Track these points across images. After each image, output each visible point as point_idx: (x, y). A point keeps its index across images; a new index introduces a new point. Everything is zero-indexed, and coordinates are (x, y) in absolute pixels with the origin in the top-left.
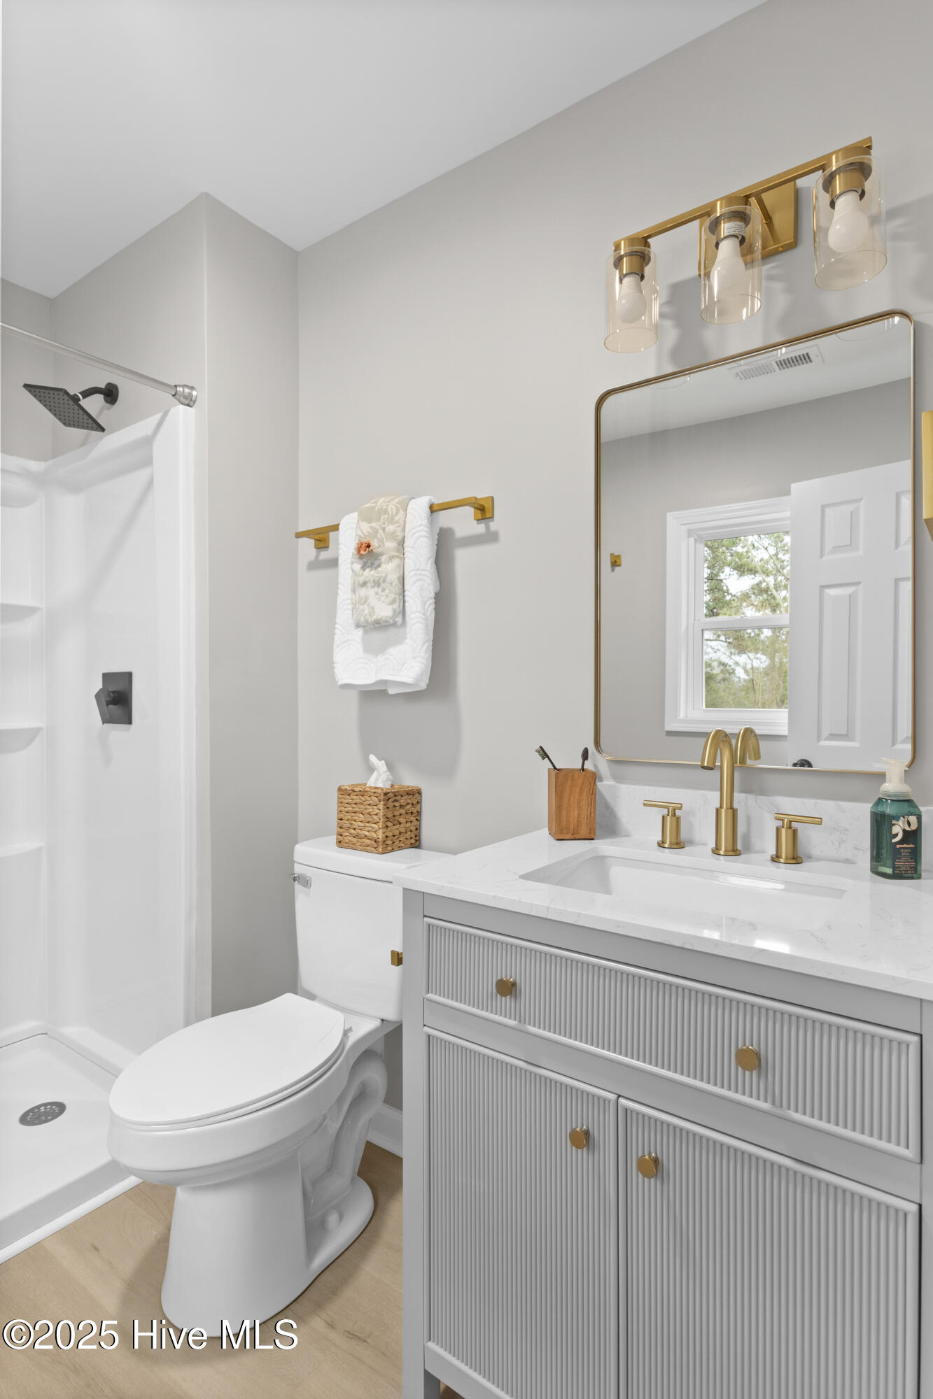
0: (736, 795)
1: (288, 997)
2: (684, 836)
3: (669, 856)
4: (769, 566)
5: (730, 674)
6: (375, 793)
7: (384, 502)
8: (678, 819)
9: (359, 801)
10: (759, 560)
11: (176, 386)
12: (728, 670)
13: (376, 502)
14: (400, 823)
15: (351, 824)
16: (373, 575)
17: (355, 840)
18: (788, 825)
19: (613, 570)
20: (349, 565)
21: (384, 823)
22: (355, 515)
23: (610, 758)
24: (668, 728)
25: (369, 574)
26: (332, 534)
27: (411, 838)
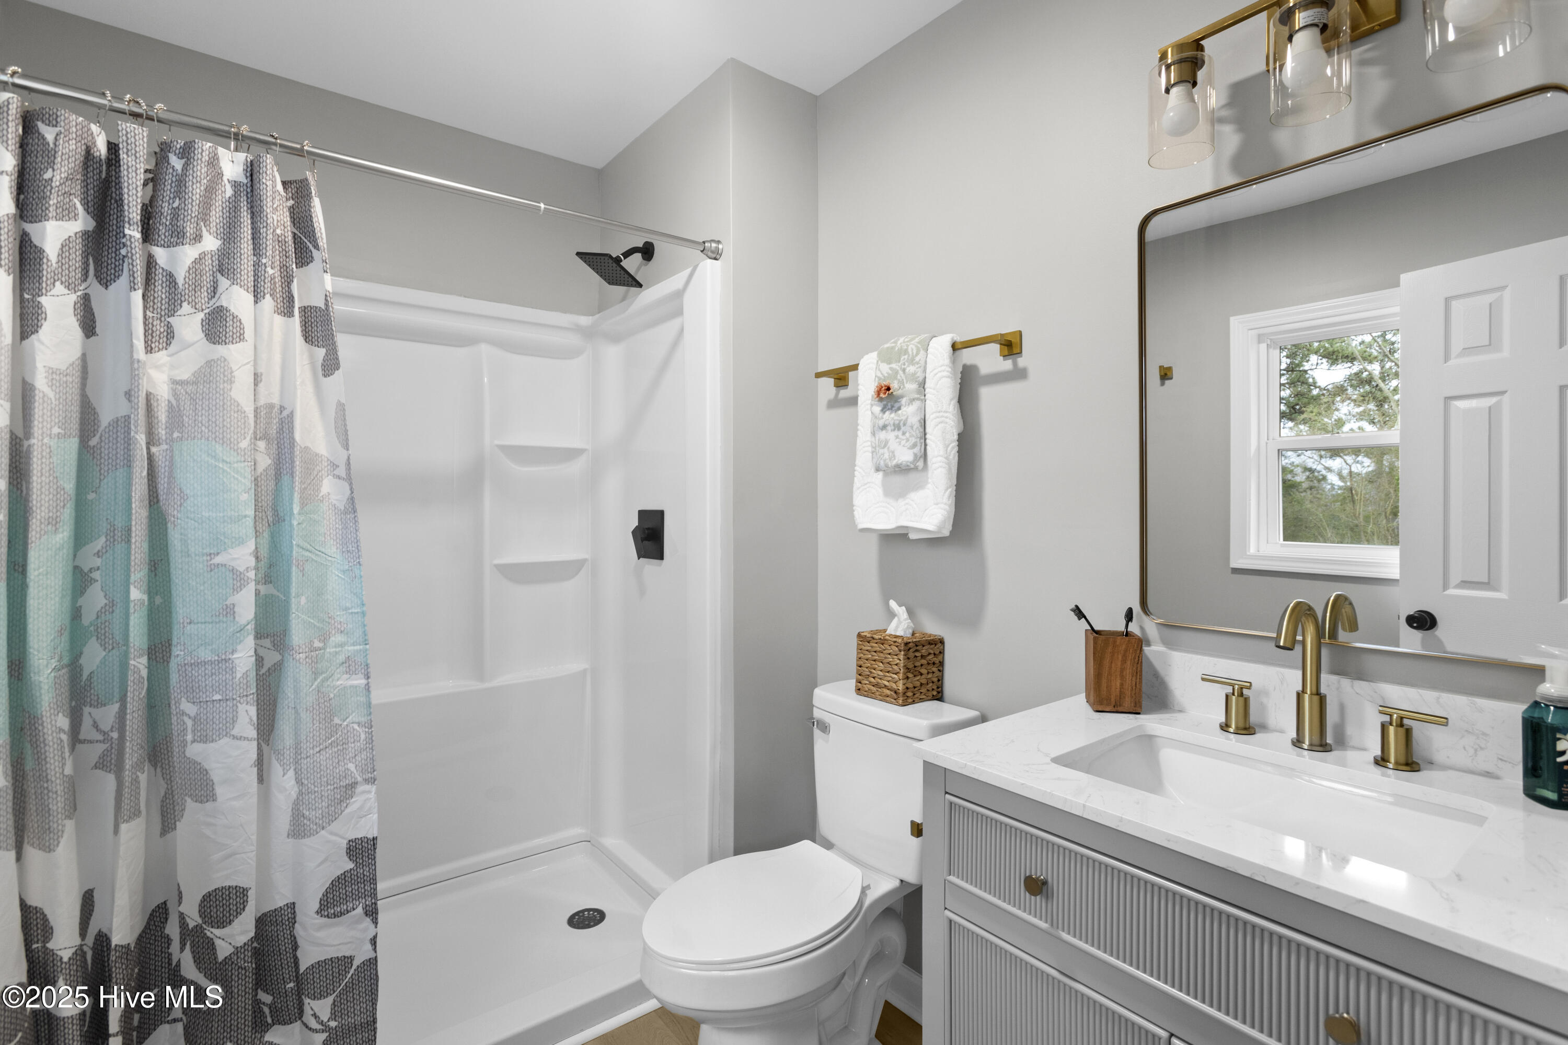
0: (1324, 676)
1: (806, 844)
2: (1253, 718)
3: (1234, 743)
4: (1373, 351)
5: (1319, 481)
6: (895, 642)
7: (904, 342)
8: (1246, 701)
9: (878, 649)
10: (1358, 343)
11: (704, 242)
12: (1316, 477)
13: (895, 342)
14: (921, 674)
15: (871, 672)
16: (893, 418)
17: (874, 689)
18: (1399, 722)
19: (1163, 384)
20: (869, 407)
21: (904, 674)
22: (874, 355)
23: (1159, 621)
24: (1234, 564)
25: (889, 417)
26: (851, 374)
27: (933, 689)
